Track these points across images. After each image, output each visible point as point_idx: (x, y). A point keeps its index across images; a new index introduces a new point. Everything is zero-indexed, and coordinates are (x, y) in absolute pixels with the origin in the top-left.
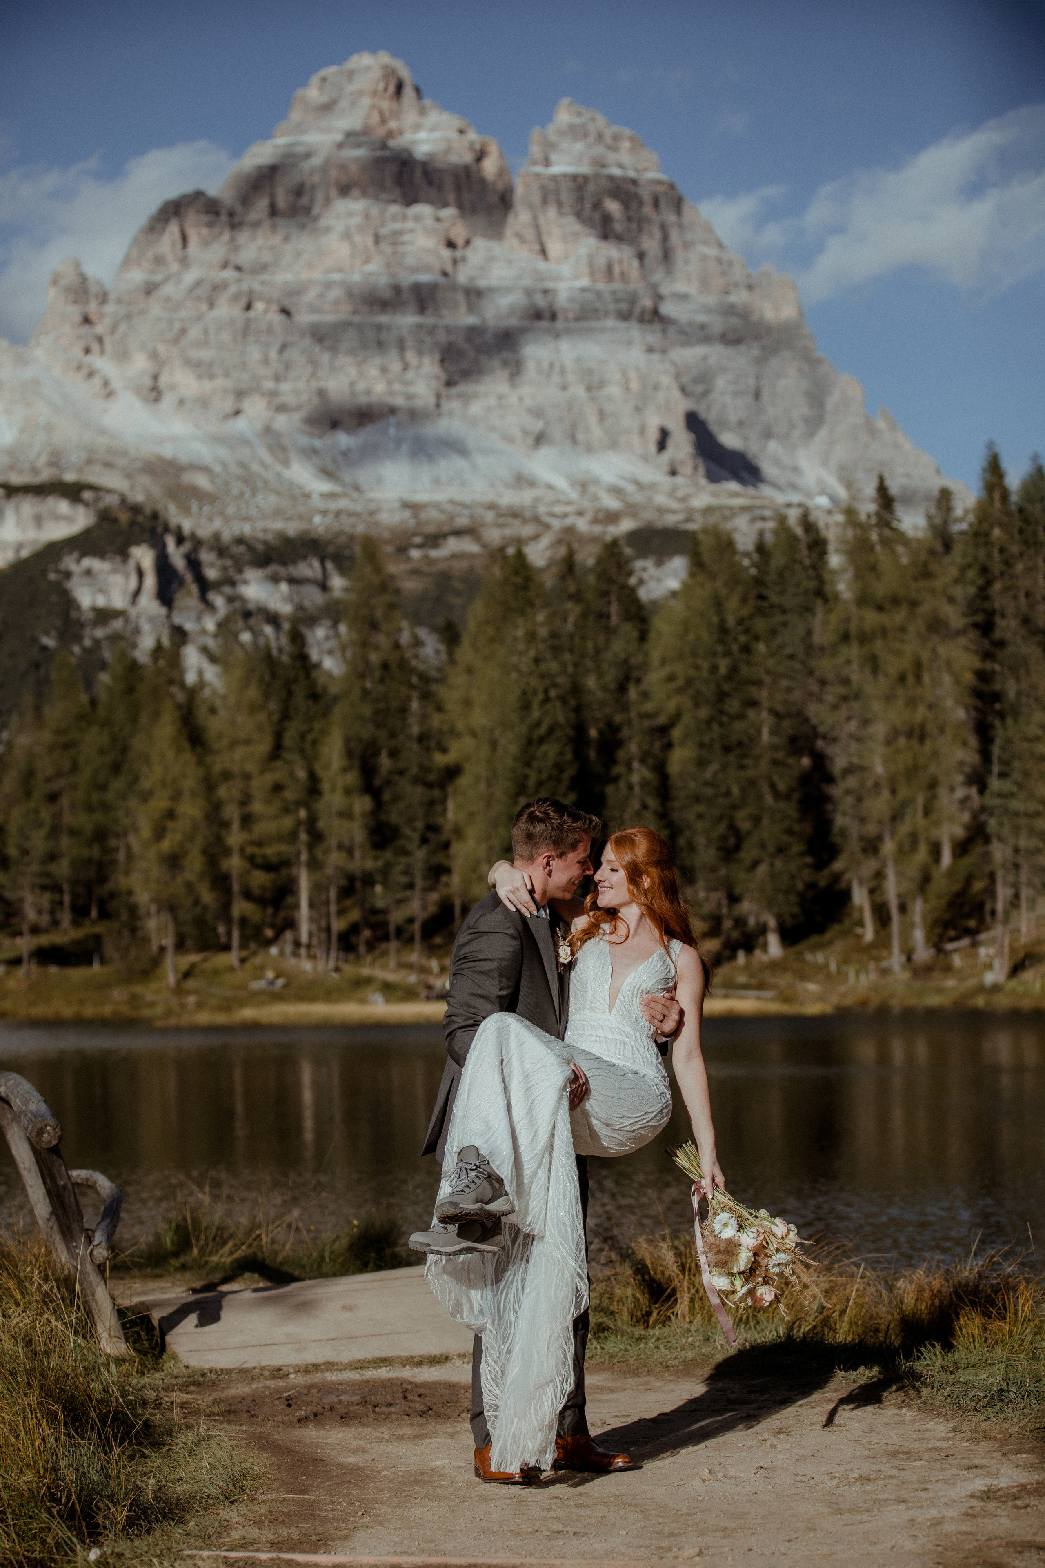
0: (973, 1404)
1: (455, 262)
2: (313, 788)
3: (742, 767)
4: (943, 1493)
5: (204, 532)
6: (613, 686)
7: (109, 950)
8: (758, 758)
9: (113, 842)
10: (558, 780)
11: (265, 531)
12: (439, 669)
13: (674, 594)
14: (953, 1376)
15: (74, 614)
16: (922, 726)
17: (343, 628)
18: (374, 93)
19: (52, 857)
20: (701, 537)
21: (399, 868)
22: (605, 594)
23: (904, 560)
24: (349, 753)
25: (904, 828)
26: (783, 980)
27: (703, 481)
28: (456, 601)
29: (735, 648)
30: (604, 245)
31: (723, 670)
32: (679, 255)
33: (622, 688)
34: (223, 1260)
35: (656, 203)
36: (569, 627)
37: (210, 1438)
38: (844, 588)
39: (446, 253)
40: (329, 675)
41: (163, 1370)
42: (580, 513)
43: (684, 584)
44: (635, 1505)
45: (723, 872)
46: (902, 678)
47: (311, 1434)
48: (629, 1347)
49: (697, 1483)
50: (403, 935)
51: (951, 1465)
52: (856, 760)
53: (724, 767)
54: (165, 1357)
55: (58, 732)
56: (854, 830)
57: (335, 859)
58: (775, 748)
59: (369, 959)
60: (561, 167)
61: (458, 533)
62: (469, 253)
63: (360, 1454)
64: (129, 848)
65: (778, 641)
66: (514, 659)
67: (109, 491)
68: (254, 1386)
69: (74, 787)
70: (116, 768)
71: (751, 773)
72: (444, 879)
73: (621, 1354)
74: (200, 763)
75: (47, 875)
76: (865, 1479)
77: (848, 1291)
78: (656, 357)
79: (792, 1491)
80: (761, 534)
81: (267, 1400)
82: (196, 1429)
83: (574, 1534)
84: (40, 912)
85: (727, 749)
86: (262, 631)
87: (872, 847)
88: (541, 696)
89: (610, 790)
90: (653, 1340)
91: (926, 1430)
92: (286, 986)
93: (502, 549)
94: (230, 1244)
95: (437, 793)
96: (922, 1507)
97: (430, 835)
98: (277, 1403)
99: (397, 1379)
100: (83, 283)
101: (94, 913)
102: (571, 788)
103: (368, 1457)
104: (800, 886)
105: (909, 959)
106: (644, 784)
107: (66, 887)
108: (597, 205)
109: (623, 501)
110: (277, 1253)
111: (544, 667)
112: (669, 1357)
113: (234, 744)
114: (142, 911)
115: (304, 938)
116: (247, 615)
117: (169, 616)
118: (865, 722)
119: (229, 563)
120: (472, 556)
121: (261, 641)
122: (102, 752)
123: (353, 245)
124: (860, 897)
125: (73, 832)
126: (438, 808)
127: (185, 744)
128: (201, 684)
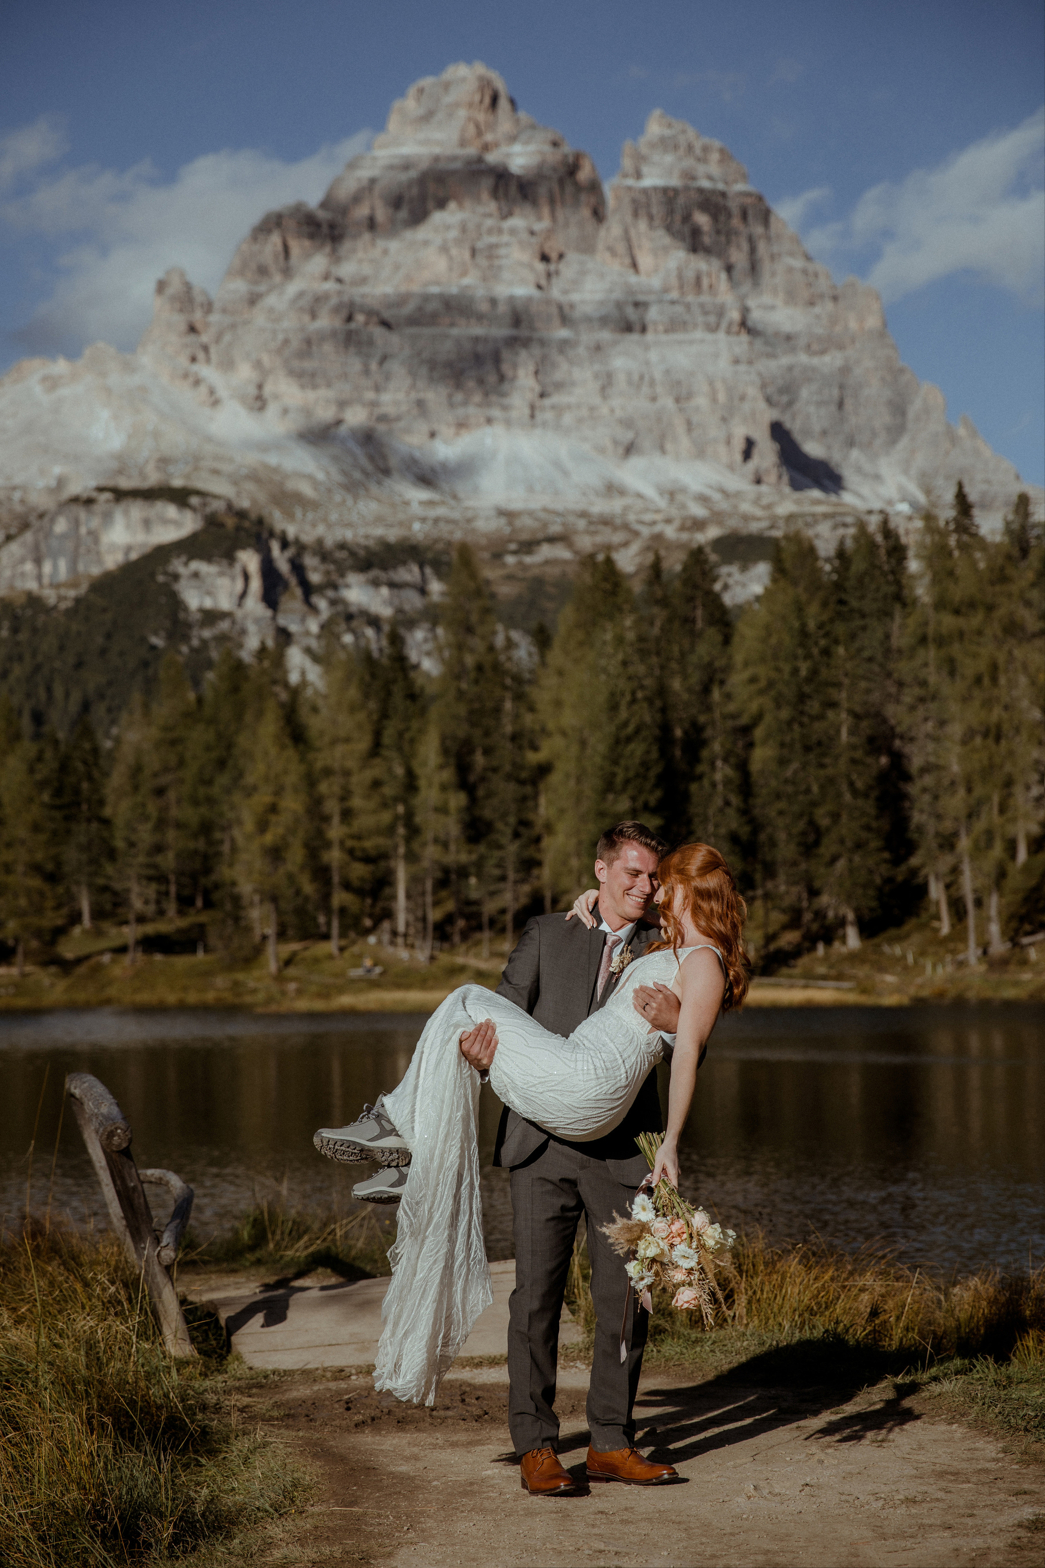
0: (1024, 1424)
1: (549, 275)
2: (411, 784)
3: (822, 766)
4: (990, 1521)
5: (308, 537)
6: (698, 688)
7: (213, 939)
8: (837, 758)
9: (218, 835)
10: (645, 778)
11: (367, 537)
12: (532, 672)
13: (758, 599)
14: (1005, 1392)
15: (182, 615)
16: (999, 727)
17: (440, 631)
18: (470, 105)
19: (158, 849)
20: (783, 543)
21: (492, 862)
22: (691, 599)
23: (982, 565)
24: (445, 751)
25: (980, 825)
26: (861, 972)
27: (787, 490)
28: (549, 605)
29: (815, 651)
30: (692, 257)
31: (804, 672)
32: (766, 267)
33: (706, 690)
34: (298, 1254)
35: (744, 216)
36: (656, 631)
37: (265, 1445)
38: (922, 592)
39: (540, 267)
40: (428, 675)
41: (227, 1372)
42: (668, 521)
43: (766, 589)
44: (679, 1523)
45: (803, 866)
46: (978, 680)
47: (367, 1440)
48: (685, 1351)
49: (742, 1500)
50: (496, 925)
51: (1000, 1489)
52: (932, 759)
53: (804, 766)
54: (230, 1358)
55: (166, 729)
56: (931, 827)
57: (431, 853)
58: (853, 747)
59: (463, 948)
60: (652, 180)
61: (552, 540)
62: (562, 266)
63: (413, 1461)
64: (233, 840)
65: (857, 644)
66: (603, 662)
67: (216, 497)
68: (316, 1388)
69: (182, 781)
70: (221, 764)
71: (830, 771)
72: (535, 872)
73: (676, 1357)
74: (302, 759)
75: (155, 866)
76: (911, 1501)
77: (905, 1295)
78: (742, 368)
79: (836, 1512)
80: (842, 542)
81: (327, 1403)
82: (252, 1436)
83: (616, 1553)
84: (146, 902)
85: (807, 749)
86: (363, 633)
87: (948, 843)
88: (628, 697)
89: (694, 787)
90: (709, 1343)
91: (976, 1449)
92: (382, 974)
93: (592, 556)
94: (306, 1238)
95: (528, 789)
96: (968, 1535)
97: (522, 830)
98: (337, 1406)
99: (457, 1380)
100: (188, 292)
101: (199, 903)
102: (656, 786)
103: (420, 1465)
104: (878, 880)
105: (985, 952)
106: (727, 782)
107: (172, 878)
108: (687, 218)
109: (710, 509)
110: (350, 1248)
111: (631, 670)
112: (724, 1361)
113: (334, 742)
114: (245, 902)
115: (401, 928)
116: (349, 617)
117: (274, 618)
118: (942, 723)
119: (332, 567)
120: (566, 562)
121: (362, 643)
122: (208, 748)
123: (451, 258)
124: (936, 891)
125: (180, 825)
126: (530, 804)
127: (288, 741)
128: (304, 683)
